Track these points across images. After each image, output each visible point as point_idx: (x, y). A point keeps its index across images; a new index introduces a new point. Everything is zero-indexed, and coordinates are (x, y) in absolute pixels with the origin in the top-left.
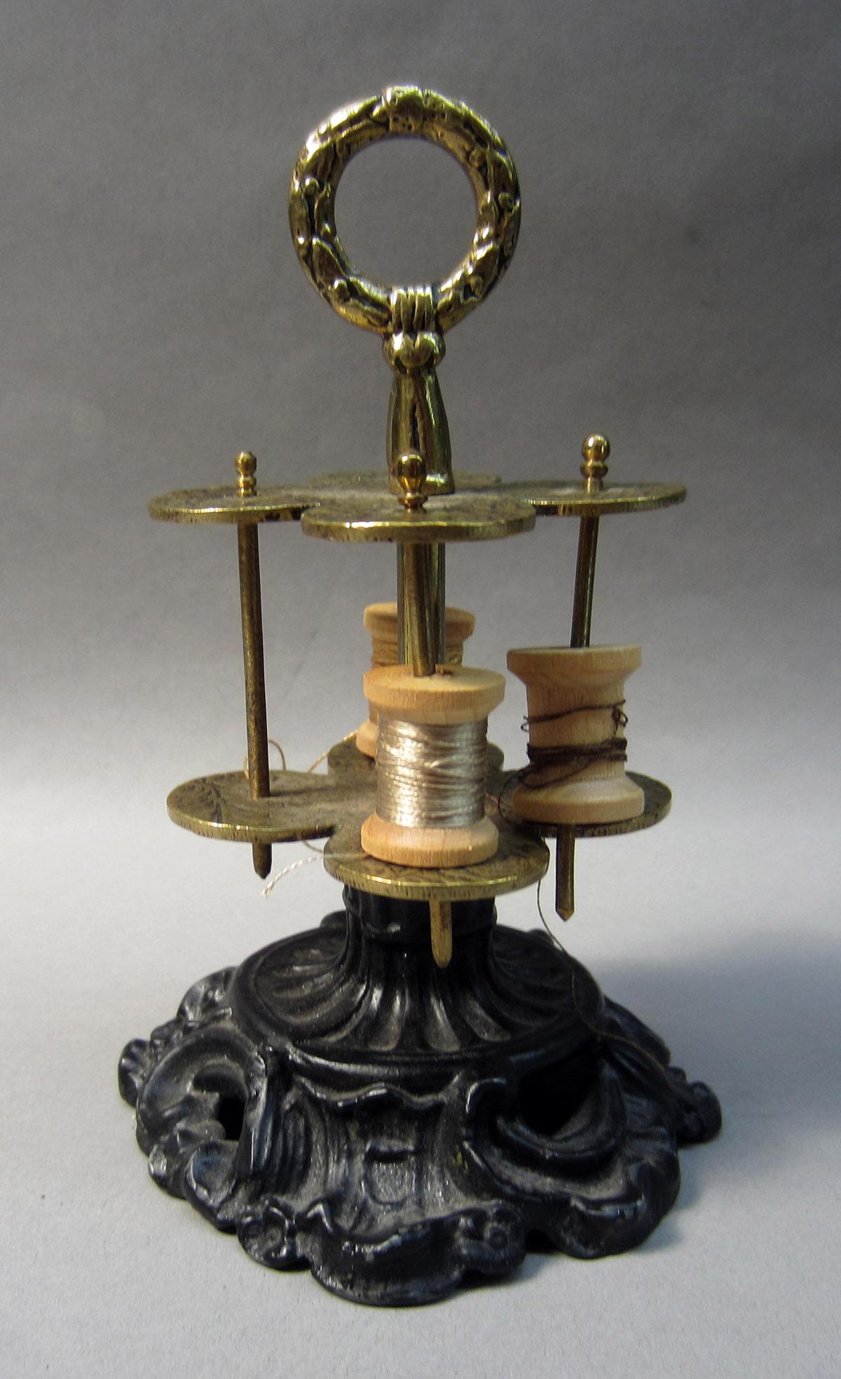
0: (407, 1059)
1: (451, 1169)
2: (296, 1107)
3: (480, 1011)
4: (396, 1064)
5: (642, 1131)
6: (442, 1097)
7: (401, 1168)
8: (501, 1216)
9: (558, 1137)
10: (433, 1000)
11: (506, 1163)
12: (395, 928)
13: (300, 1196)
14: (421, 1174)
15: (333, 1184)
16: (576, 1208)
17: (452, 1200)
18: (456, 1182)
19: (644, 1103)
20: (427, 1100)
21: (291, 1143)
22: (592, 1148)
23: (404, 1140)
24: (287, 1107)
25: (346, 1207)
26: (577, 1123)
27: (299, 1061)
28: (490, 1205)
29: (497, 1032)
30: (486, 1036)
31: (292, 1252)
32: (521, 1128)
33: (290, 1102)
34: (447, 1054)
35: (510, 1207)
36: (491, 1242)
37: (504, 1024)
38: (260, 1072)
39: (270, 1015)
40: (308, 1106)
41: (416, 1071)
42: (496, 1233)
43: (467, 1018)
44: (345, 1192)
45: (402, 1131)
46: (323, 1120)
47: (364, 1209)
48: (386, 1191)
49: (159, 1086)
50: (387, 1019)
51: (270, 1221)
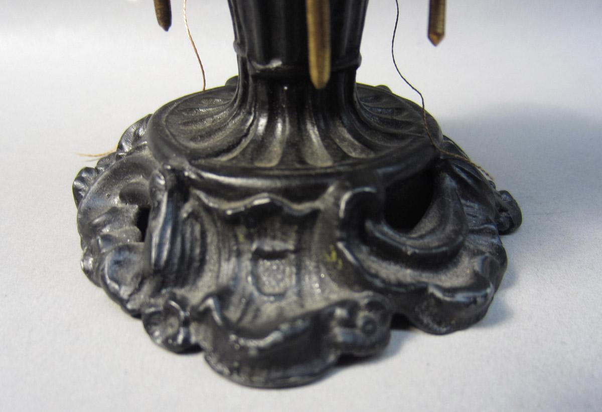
0: (287, 173)
1: (326, 264)
2: (193, 215)
3: (348, 136)
4: (278, 177)
5: (476, 228)
6: (318, 204)
7: (283, 264)
8: (371, 306)
9: (414, 236)
10: (309, 126)
11: (373, 258)
12: (276, 64)
13: (197, 288)
14: (300, 268)
15: (224, 279)
16: (432, 295)
17: (327, 291)
18: (330, 275)
19: (476, 206)
20: (304, 207)
21: (188, 246)
22: (444, 245)
23: (285, 241)
24: (185, 215)
25: (235, 299)
26: (428, 224)
27: (193, 176)
28: (362, 297)
29: (363, 151)
30: (353, 155)
31: (186, 340)
32: (386, 229)
33: (187, 212)
34: (321, 168)
35: (379, 298)
36: (364, 329)
37: (368, 146)
38: (161, 187)
39: (173, 141)
40: (203, 214)
41: (295, 183)
42: (368, 321)
43: (337, 141)
44: (235, 286)
45: (284, 234)
46: (216, 226)
47: (250, 301)
48: (270, 284)
49: (93, 200)
50: (271, 142)
51: (169, 312)
